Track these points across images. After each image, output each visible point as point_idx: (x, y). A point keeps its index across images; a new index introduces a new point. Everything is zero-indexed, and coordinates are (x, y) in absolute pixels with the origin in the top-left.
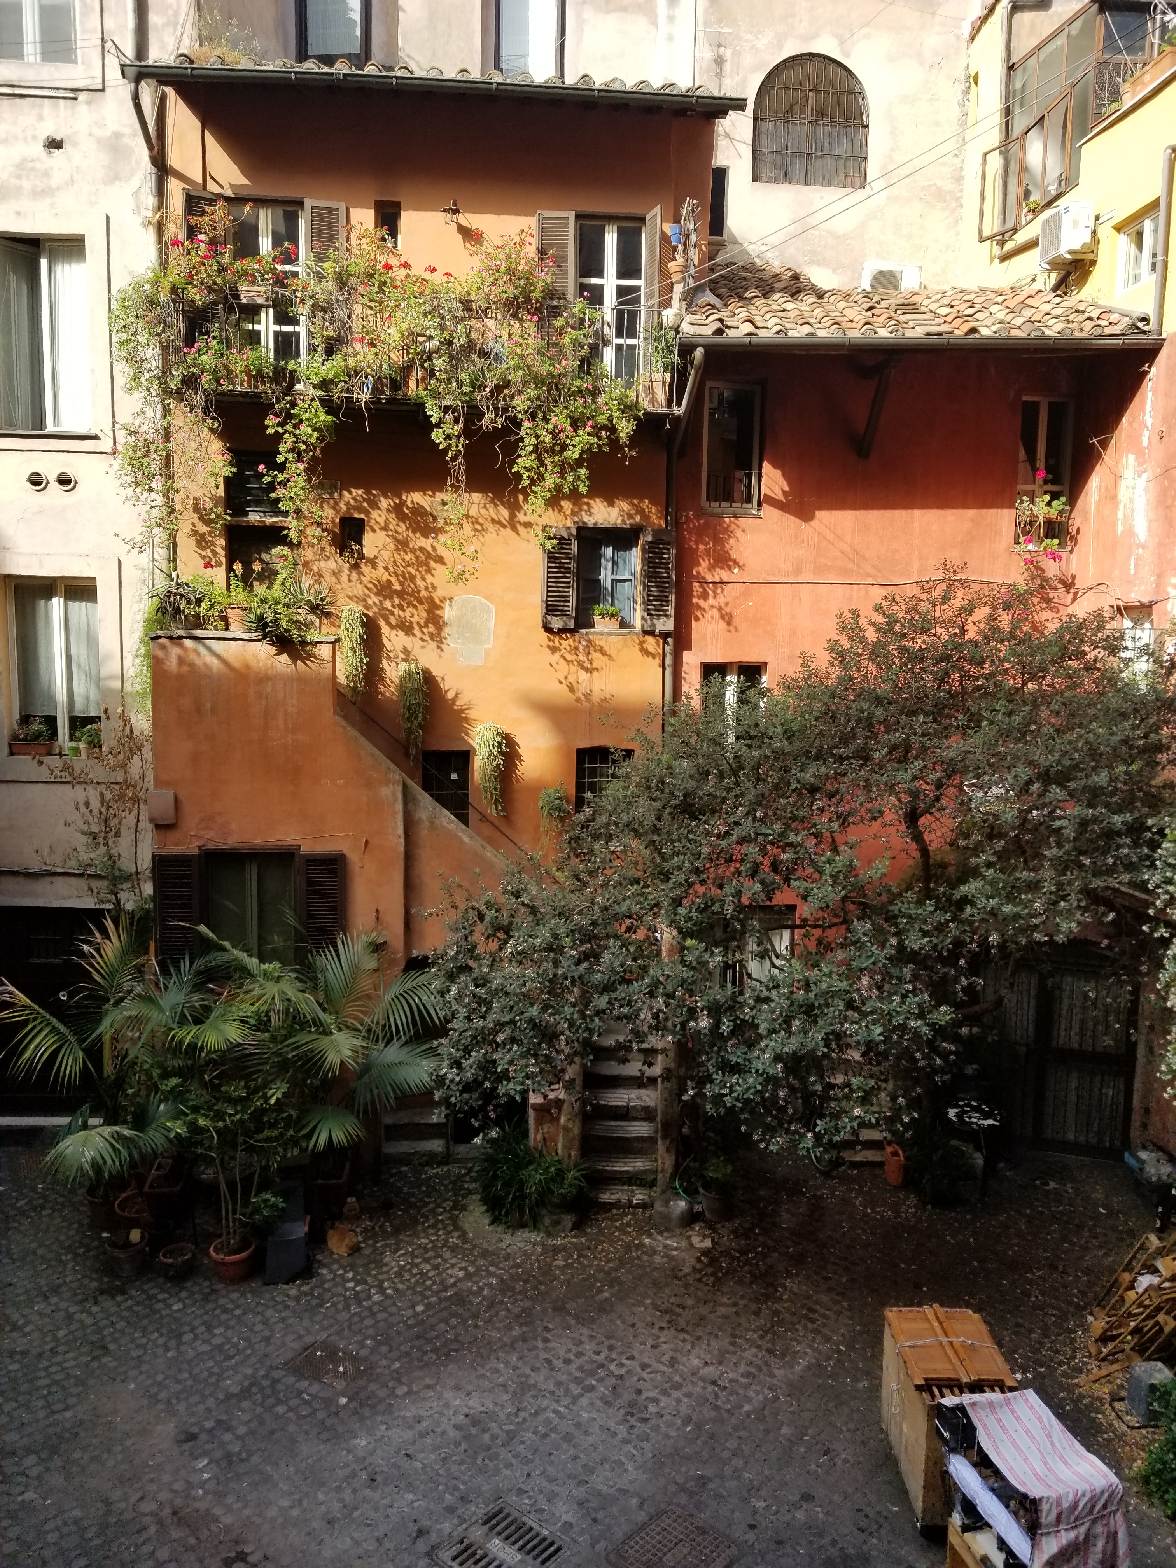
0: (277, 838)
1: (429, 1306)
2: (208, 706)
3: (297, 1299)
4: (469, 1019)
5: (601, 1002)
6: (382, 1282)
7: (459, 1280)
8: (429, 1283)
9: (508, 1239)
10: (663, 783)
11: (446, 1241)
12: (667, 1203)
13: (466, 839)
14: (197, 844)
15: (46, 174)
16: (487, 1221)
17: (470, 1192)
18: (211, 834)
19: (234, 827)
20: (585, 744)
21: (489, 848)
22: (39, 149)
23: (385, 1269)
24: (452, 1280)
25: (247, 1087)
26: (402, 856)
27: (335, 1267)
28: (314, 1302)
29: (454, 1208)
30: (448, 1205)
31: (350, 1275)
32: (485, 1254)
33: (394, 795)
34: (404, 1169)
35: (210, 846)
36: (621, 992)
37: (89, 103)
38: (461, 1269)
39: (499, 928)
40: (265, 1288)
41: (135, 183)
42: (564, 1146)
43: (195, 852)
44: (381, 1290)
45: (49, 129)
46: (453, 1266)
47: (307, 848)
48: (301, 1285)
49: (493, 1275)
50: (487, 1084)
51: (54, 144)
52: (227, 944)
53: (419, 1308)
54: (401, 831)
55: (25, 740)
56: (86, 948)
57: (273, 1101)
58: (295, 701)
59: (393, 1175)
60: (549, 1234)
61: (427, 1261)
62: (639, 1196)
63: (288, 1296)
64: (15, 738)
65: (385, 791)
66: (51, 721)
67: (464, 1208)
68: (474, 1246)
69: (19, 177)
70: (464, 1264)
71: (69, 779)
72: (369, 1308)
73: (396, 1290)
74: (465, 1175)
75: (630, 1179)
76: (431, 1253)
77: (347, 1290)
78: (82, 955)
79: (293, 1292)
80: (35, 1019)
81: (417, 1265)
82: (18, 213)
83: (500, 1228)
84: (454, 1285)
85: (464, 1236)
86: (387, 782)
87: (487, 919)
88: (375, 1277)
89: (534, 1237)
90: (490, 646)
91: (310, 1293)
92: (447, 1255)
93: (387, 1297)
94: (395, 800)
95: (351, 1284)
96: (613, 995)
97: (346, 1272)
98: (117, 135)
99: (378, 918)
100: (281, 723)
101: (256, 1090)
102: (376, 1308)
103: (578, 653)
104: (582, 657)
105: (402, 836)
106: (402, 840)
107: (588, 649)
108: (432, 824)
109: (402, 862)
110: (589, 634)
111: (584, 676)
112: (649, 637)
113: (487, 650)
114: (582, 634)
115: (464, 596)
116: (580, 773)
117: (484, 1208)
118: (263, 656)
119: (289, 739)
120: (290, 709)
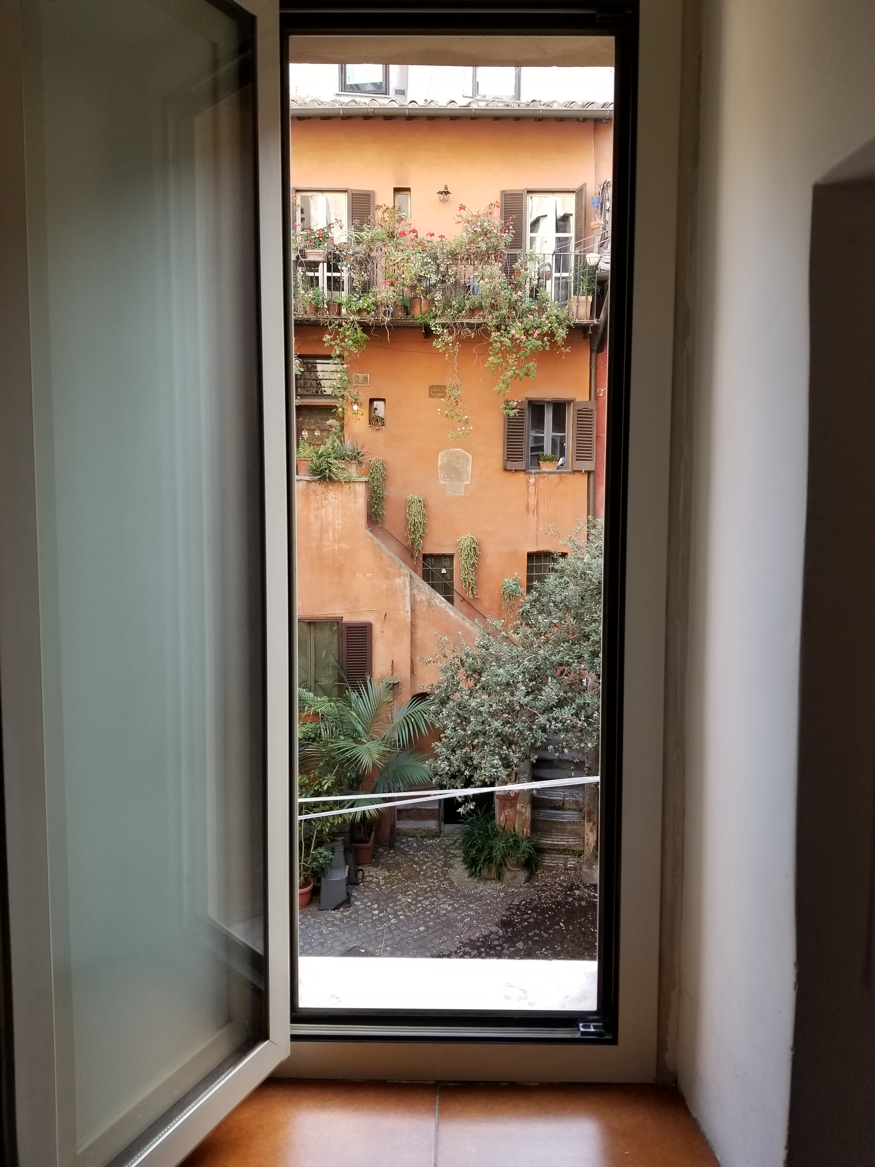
0: (328, 612)
1: (428, 928)
3: (341, 920)
4: (454, 729)
5: (542, 719)
6: (396, 911)
7: (449, 912)
8: (428, 913)
9: (481, 887)
11: (439, 887)
12: (590, 866)
13: (452, 614)
16: (466, 875)
17: (455, 856)
20: (533, 549)
21: (467, 620)
23: (399, 903)
24: (444, 912)
26: (410, 624)
27: (366, 900)
28: (353, 922)
29: (444, 866)
30: (440, 863)
31: (376, 906)
32: (465, 896)
33: (404, 584)
34: (409, 839)
36: (556, 713)
38: (449, 905)
39: (475, 671)
40: (319, 912)
42: (519, 825)
44: (396, 916)
46: (444, 903)
47: (348, 618)
48: (343, 911)
49: (471, 909)
50: (467, 773)
53: (422, 929)
54: (408, 608)
57: (325, 788)
58: (340, 522)
59: (403, 843)
60: (508, 885)
61: (426, 899)
62: (572, 862)
63: (335, 918)
65: (399, 581)
67: (451, 866)
68: (459, 891)
70: (451, 902)
72: (389, 927)
73: (406, 916)
74: (451, 844)
75: (565, 850)
76: (429, 894)
77: (374, 915)
79: (338, 915)
81: (420, 902)
83: (476, 880)
84: (444, 915)
85: (451, 883)
86: (400, 575)
87: (467, 665)
88: (392, 908)
89: (499, 886)
90: (468, 483)
91: (349, 917)
92: (441, 896)
93: (400, 921)
94: (405, 587)
95: (376, 912)
96: (551, 715)
97: (373, 904)
99: (392, 666)
100: (331, 535)
103: (528, 486)
104: (532, 489)
105: (410, 611)
106: (409, 614)
107: (535, 484)
108: (429, 603)
109: (409, 629)
110: (536, 473)
111: (532, 502)
112: (577, 475)
113: (466, 486)
114: (531, 473)
115: (451, 450)
116: (530, 569)
117: (464, 867)
118: (319, 492)
119: (336, 547)
120: (336, 527)
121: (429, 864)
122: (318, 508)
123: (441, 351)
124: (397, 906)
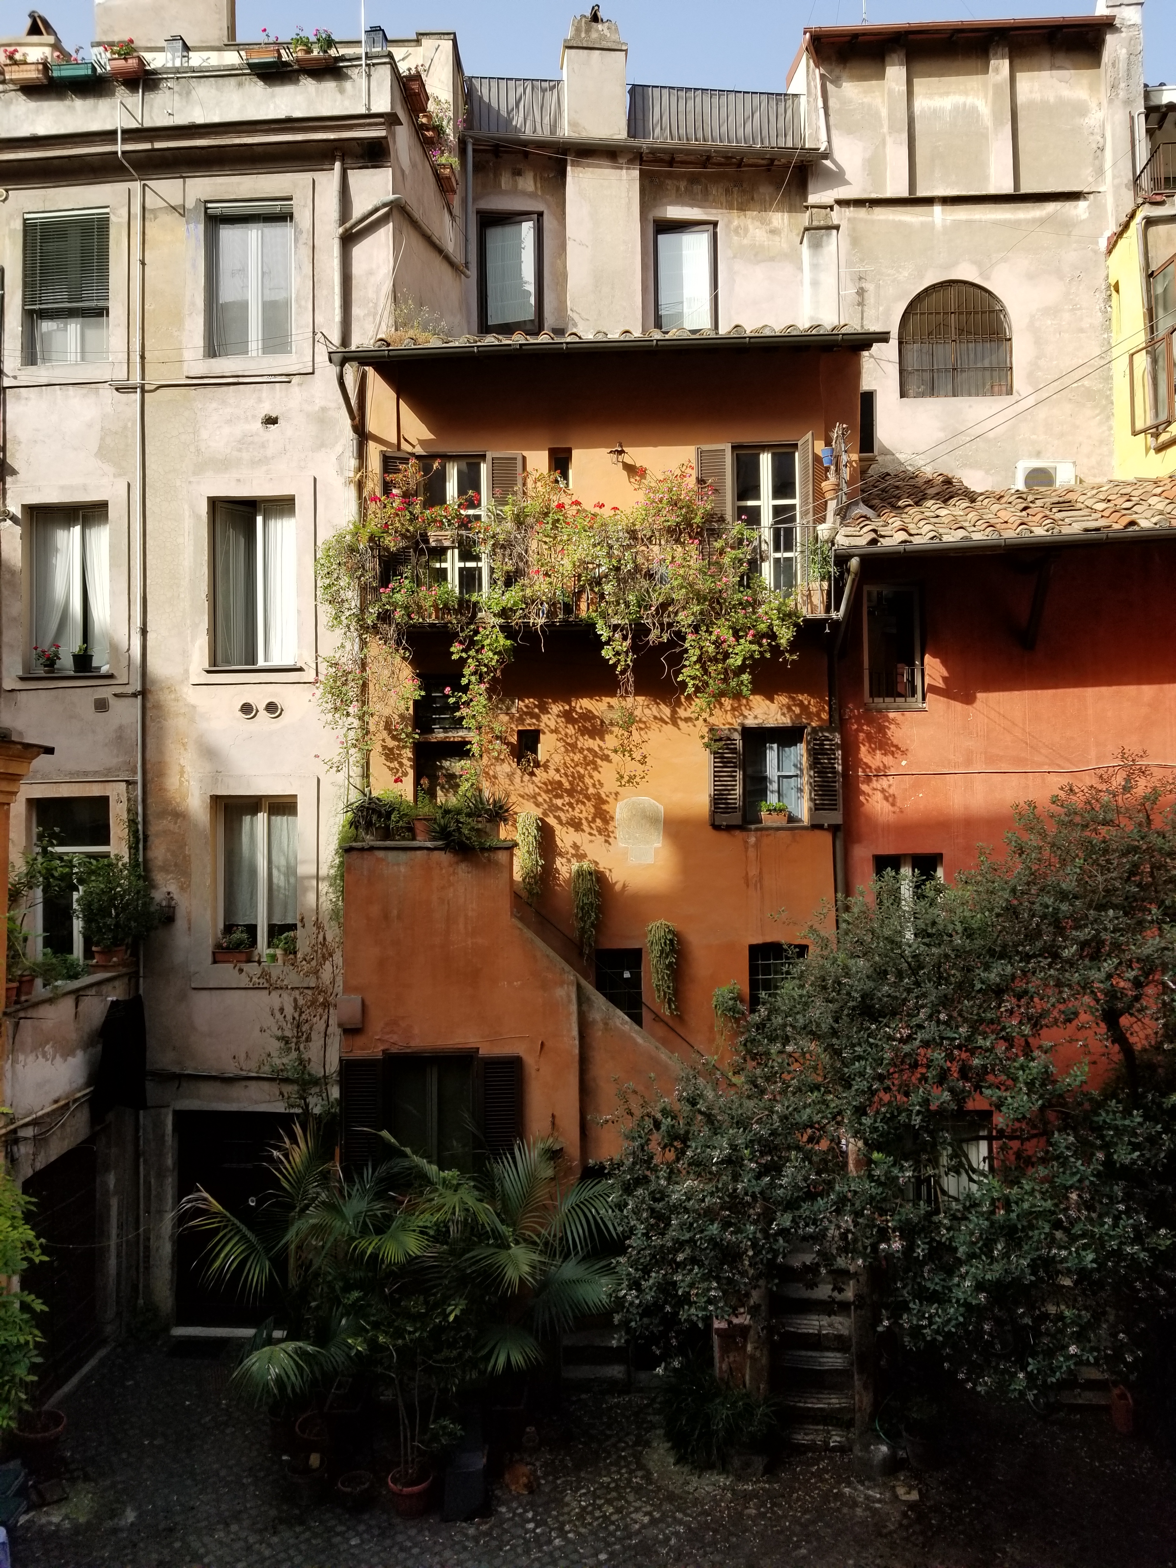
0: (457, 1040)
1: (612, 1555)
2: (395, 912)
3: (476, 1539)
4: (646, 1235)
5: (786, 1220)
6: (563, 1524)
7: (644, 1526)
8: (612, 1528)
9: (694, 1481)
10: (839, 983)
11: (629, 1481)
12: (866, 1448)
13: (640, 1040)
14: (382, 1048)
15: (263, 446)
16: (672, 1460)
17: (653, 1427)
18: (395, 1038)
19: (416, 1031)
20: (758, 940)
21: (663, 1049)
22: (258, 425)
23: (566, 1510)
24: (637, 1526)
25: (426, 1302)
26: (577, 1058)
27: (514, 1505)
28: (494, 1543)
29: (637, 1443)
30: (631, 1440)
31: (530, 1515)
32: (671, 1497)
33: (569, 996)
34: (584, 1396)
35: (394, 1050)
36: (806, 1209)
37: (300, 385)
38: (646, 1514)
39: (676, 1137)
40: (443, 1526)
41: (339, 449)
42: (752, 1378)
43: (380, 1056)
44: (563, 1534)
45: (267, 409)
46: (637, 1510)
47: (485, 1051)
48: (480, 1524)
49: (680, 1522)
50: (668, 1309)
51: (271, 421)
52: (408, 1150)
53: (603, 1557)
54: (575, 1032)
55: (228, 948)
56: (276, 1153)
57: (451, 1318)
58: (474, 908)
59: (572, 1403)
60: (739, 1478)
61: (609, 1502)
62: (836, 1438)
63: (466, 1535)
64: (218, 946)
65: (560, 993)
66: (252, 929)
67: (647, 1444)
68: (659, 1489)
69: (240, 450)
70: (649, 1508)
71: (266, 985)
72: (551, 1554)
73: (579, 1534)
74: (647, 1406)
75: (826, 1417)
76: (614, 1494)
77: (527, 1531)
78: (271, 1159)
79: (471, 1531)
80: (225, 1227)
81: (600, 1507)
82: (239, 480)
83: (686, 1469)
84: (639, 1532)
85: (648, 1477)
86: (562, 983)
87: (663, 1128)
88: (556, 1518)
89: (722, 1480)
90: (660, 846)
91: (488, 1533)
92: (631, 1497)
93: (568, 1541)
94: (570, 1001)
95: (531, 1526)
96: (797, 1213)
97: (526, 1511)
98: (324, 409)
99: (553, 1123)
100: (461, 926)
101: (436, 1305)
102: (557, 1554)
103: (746, 849)
104: (752, 853)
105: (577, 1037)
106: (577, 1042)
107: (757, 845)
108: (606, 1024)
109: (576, 1065)
110: (757, 830)
111: (753, 872)
112: (818, 833)
113: (657, 850)
114: (750, 830)
115: (634, 799)
116: (753, 970)
117: (668, 1445)
118: (446, 864)
119: (469, 942)
120: (470, 914)
121: (613, 1440)
122: (443, 888)
124: (563, 1514)
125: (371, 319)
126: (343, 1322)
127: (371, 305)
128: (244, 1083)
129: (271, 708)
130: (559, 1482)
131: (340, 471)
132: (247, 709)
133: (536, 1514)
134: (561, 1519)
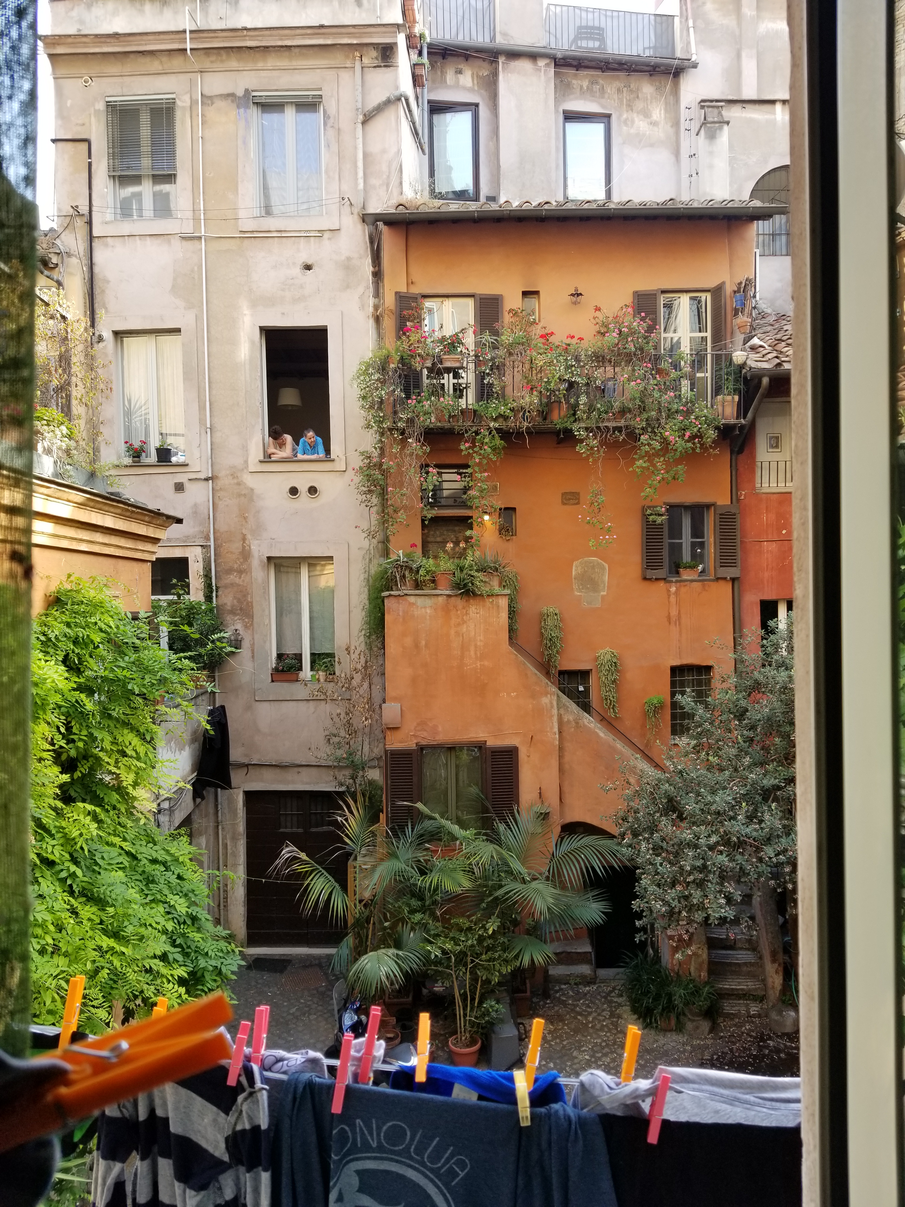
0: (470, 736)
2: (423, 643)
9: (661, 1040)
12: (780, 1013)
13: (602, 735)
14: (415, 741)
15: (301, 287)
17: (620, 1005)
18: (424, 734)
19: (440, 729)
20: (677, 662)
21: (618, 741)
22: (297, 271)
23: (576, 1061)
26: (557, 748)
29: (612, 1016)
30: (607, 1014)
33: (551, 703)
34: (563, 987)
35: (424, 743)
37: (329, 239)
41: (361, 289)
42: (696, 969)
43: (414, 747)
45: (304, 257)
47: (492, 742)
51: (308, 267)
52: (437, 816)
54: (556, 730)
55: (282, 671)
56: (339, 819)
57: (490, 932)
58: (482, 638)
59: (557, 992)
60: (691, 1036)
61: (605, 1055)
62: (754, 1009)
64: (276, 670)
65: (545, 700)
66: (299, 657)
67: (619, 1017)
69: (283, 290)
71: (323, 697)
74: (611, 992)
75: (745, 995)
78: (336, 823)
80: (312, 871)
82: (283, 314)
83: (654, 1032)
86: (546, 694)
88: (570, 1066)
89: (681, 1038)
90: (605, 593)
94: (552, 707)
97: (547, 1063)
98: (349, 259)
99: (540, 794)
100: (472, 653)
101: (478, 922)
103: (669, 596)
104: (673, 599)
105: (557, 732)
106: (557, 736)
107: (677, 593)
108: (577, 723)
109: (557, 752)
110: (677, 582)
111: (674, 612)
112: (721, 582)
113: (603, 596)
114: (671, 582)
115: (586, 559)
116: (673, 684)
117: (636, 1016)
118: (460, 607)
119: (478, 665)
120: (479, 644)
121: (594, 1014)
122: (459, 624)
123: (584, 455)
124: (575, 1064)
125: (385, 188)
126: (412, 935)
127: (385, 177)
128: (296, 769)
129: (313, 490)
130: (565, 1043)
131: (362, 307)
132: (294, 491)
133: (555, 1064)
134: (575, 1067)
